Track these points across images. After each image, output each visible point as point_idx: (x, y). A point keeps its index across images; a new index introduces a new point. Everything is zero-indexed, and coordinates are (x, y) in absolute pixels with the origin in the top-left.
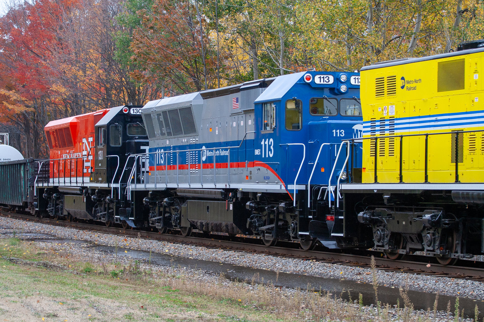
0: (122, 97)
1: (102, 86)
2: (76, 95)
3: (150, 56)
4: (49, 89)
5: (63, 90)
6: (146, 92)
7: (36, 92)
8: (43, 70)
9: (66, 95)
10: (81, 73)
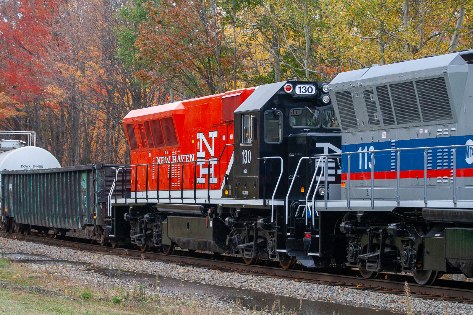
0: (126, 100)
1: (104, 88)
2: (74, 98)
3: (158, 55)
4: (43, 90)
5: (59, 92)
6: (153, 95)
7: (29, 94)
8: (36, 69)
9: (62, 98)
10: (79, 73)
